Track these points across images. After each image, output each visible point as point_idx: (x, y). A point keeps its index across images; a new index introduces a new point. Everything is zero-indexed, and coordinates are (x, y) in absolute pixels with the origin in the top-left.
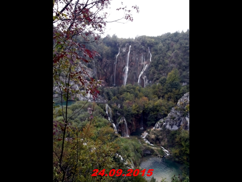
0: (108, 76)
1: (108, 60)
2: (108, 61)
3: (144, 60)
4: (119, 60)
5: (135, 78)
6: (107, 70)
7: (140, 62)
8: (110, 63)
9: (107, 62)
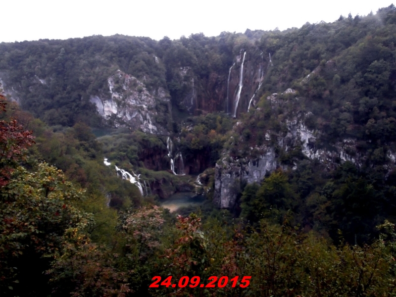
0: (220, 100)
1: (219, 74)
2: (219, 76)
3: (263, 74)
4: (232, 75)
5: (246, 103)
6: (219, 91)
7: (256, 78)
8: (223, 80)
9: (218, 78)
